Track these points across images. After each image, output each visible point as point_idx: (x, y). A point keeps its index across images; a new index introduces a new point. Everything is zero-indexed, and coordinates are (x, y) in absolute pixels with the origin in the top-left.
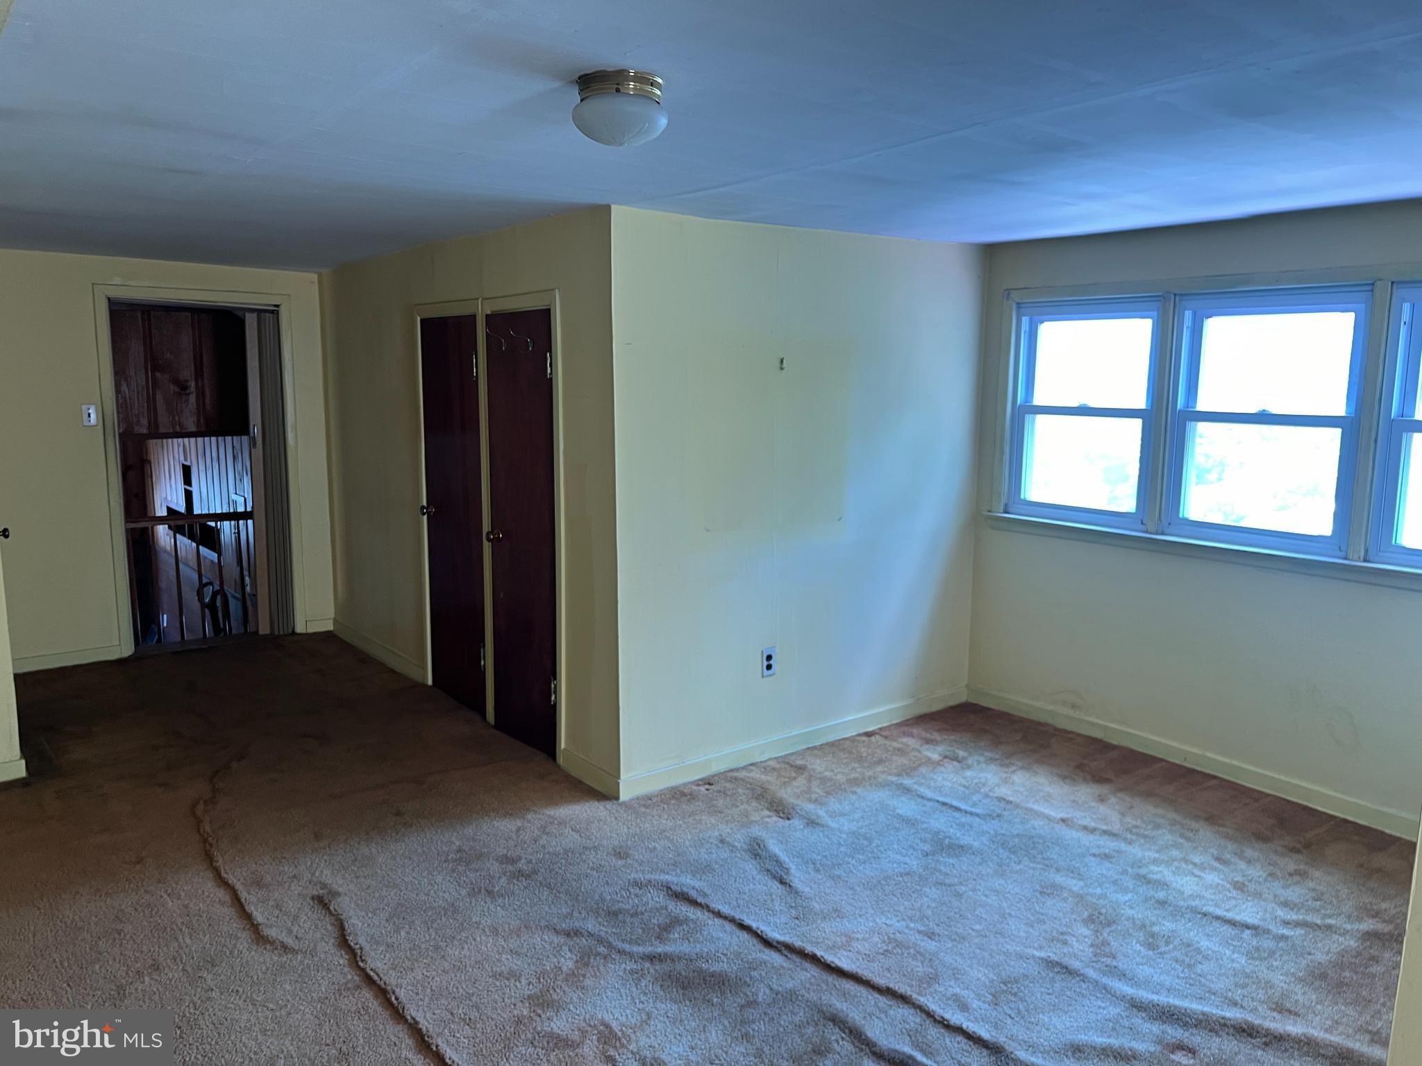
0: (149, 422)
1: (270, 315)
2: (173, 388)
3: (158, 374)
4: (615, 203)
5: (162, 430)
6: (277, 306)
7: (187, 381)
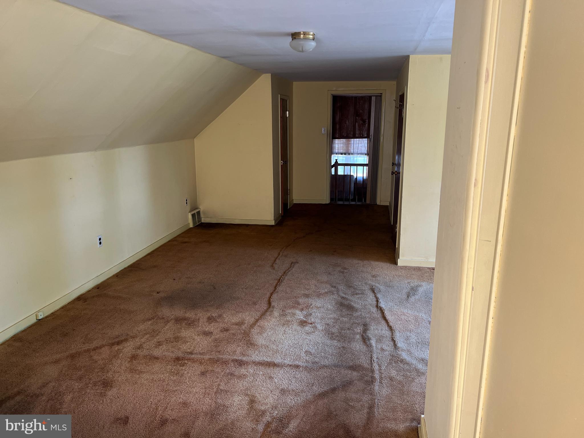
0: (353, 133)
1: (379, 97)
2: (361, 122)
3: (357, 118)
4: (411, 55)
5: (357, 136)
6: (381, 94)
7: (366, 120)
